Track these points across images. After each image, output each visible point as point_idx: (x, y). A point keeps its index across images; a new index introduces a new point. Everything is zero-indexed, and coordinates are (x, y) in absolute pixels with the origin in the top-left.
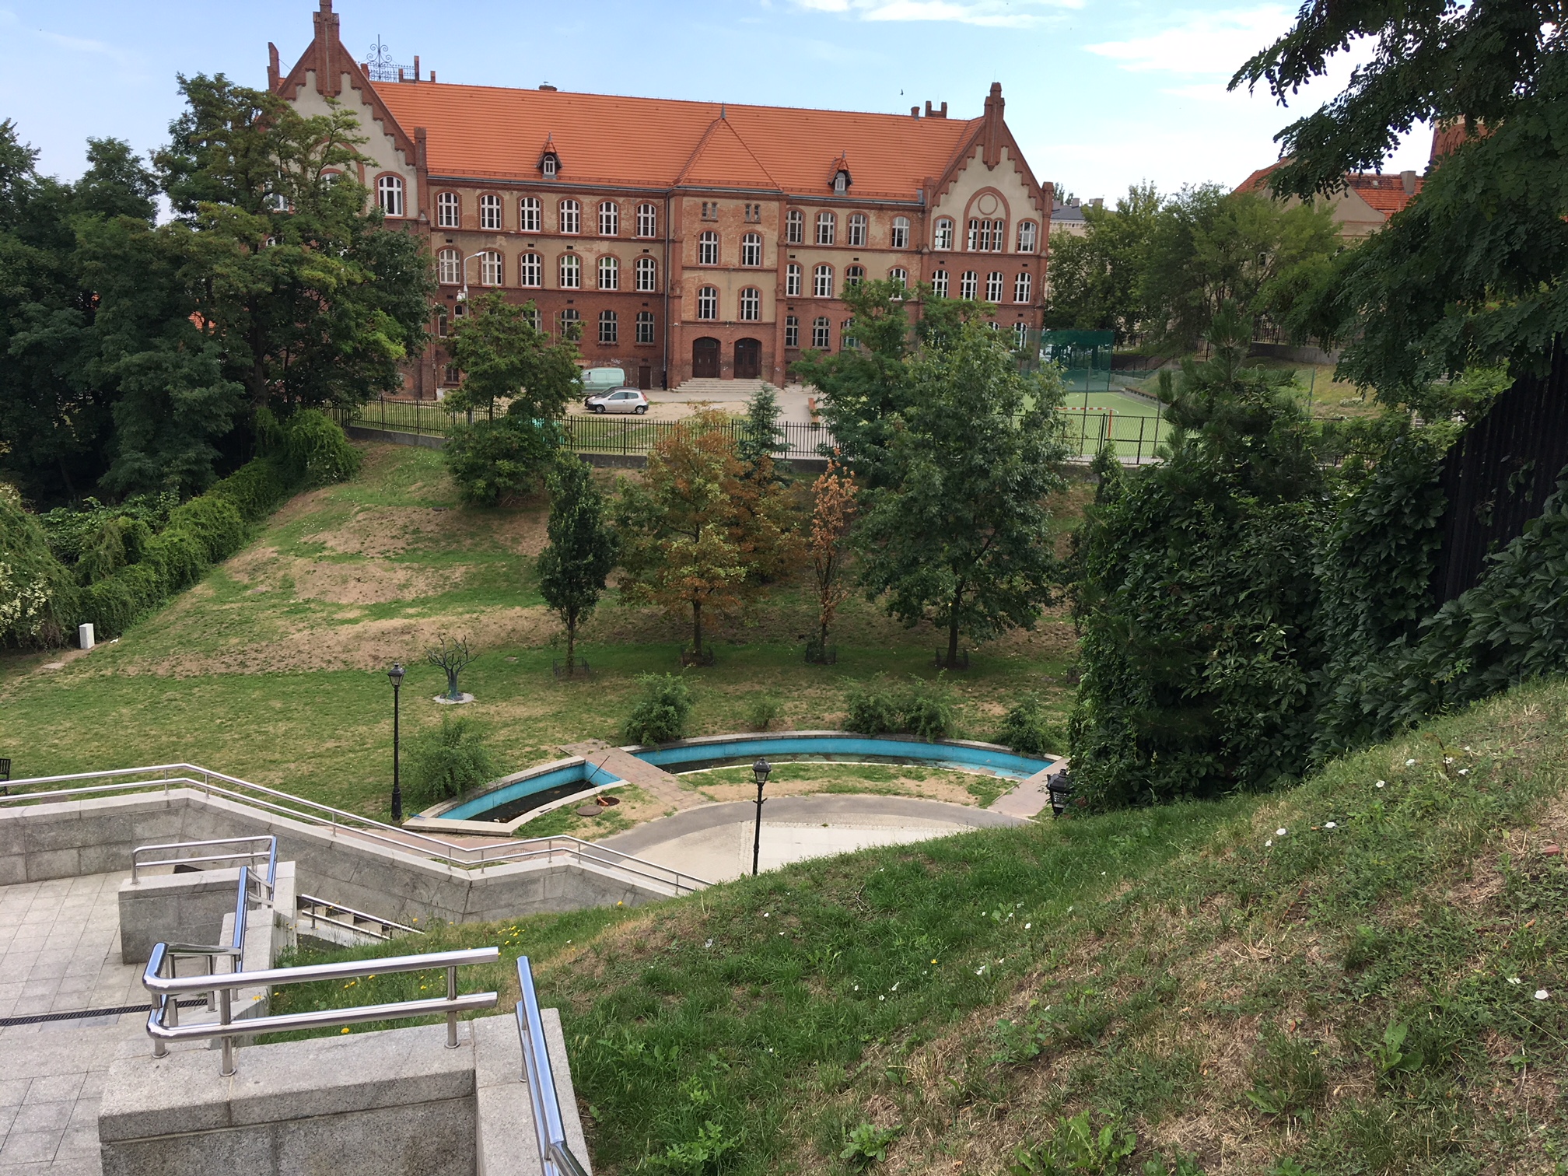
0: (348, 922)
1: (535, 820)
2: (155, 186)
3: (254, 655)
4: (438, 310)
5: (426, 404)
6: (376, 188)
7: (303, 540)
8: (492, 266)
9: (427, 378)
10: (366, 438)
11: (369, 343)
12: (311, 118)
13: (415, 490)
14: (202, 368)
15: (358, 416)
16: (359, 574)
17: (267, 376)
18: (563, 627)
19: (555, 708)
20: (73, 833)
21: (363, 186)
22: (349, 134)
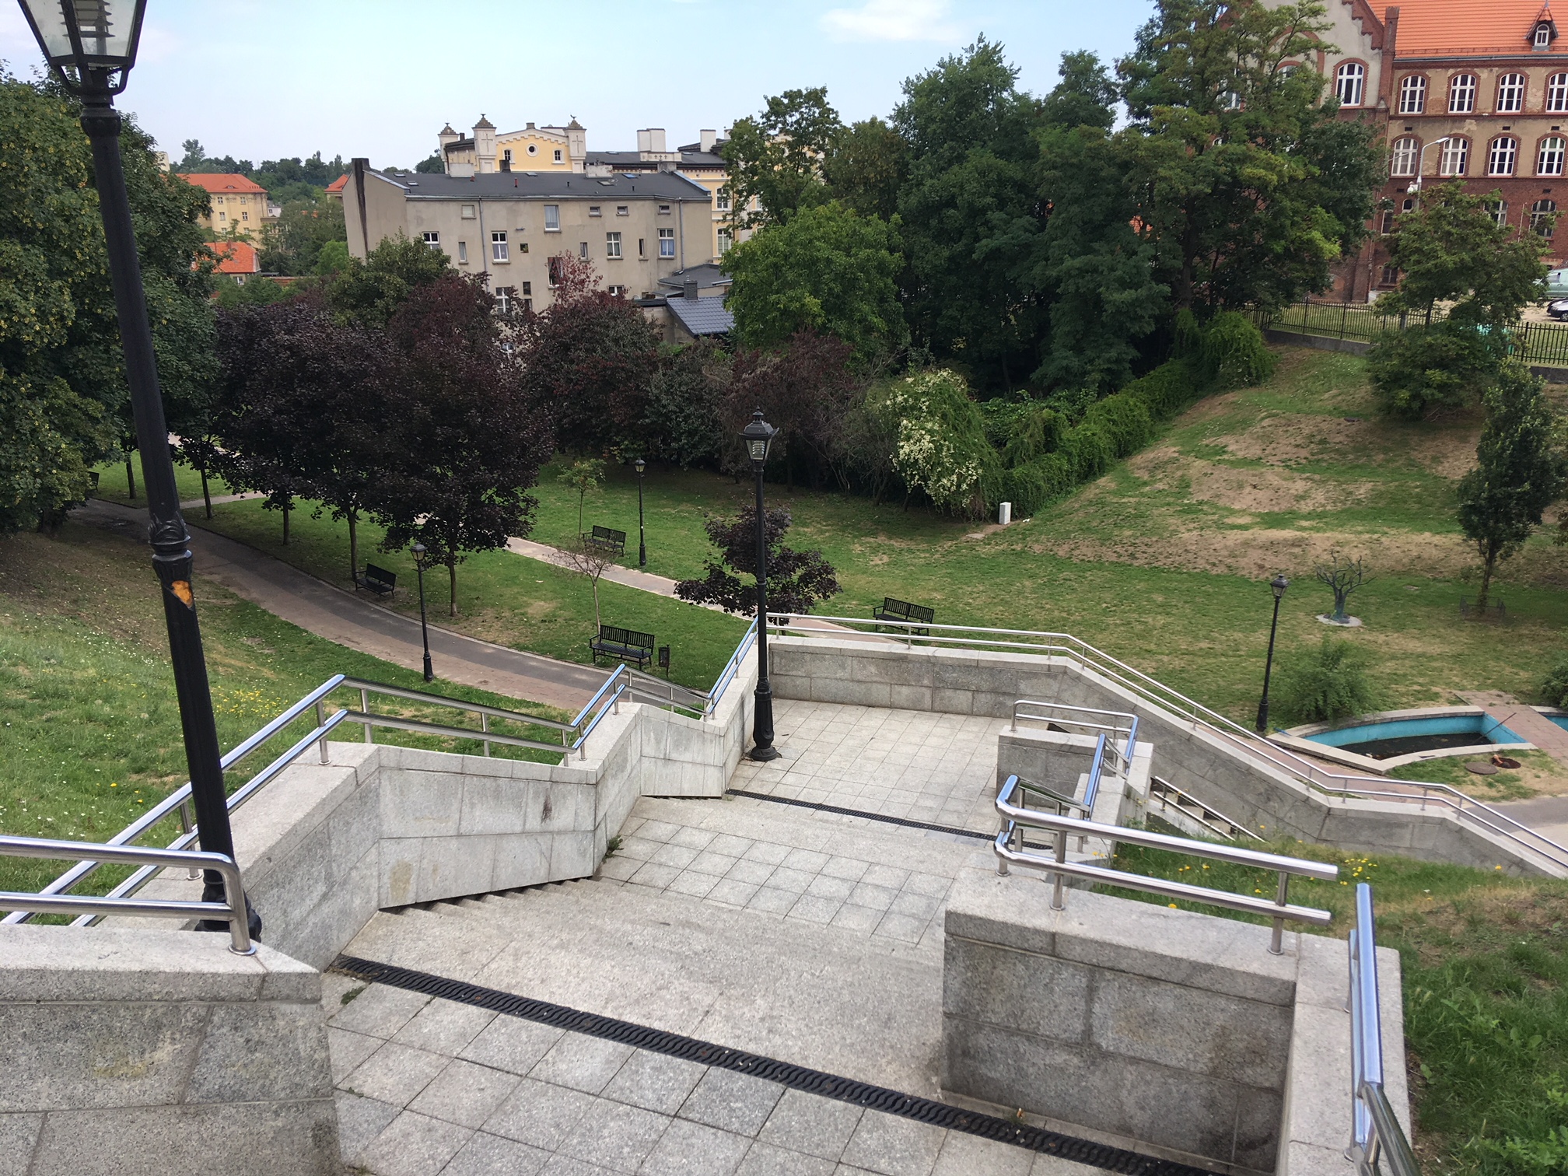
0: (1198, 814)
1: (1413, 765)
2: (1115, 93)
3: (1144, 548)
4: (1385, 205)
5: (1355, 308)
6: (1335, 76)
7: (1205, 442)
8: (1455, 155)
9: (1360, 278)
10: (1284, 343)
11: (1302, 242)
12: (1275, 9)
13: (1328, 398)
14: (1134, 271)
15: (1279, 319)
16: (1255, 480)
17: (1193, 278)
18: (1479, 561)
19: (1454, 649)
20: (970, 678)
21: (1320, 75)
22: (1313, 22)
